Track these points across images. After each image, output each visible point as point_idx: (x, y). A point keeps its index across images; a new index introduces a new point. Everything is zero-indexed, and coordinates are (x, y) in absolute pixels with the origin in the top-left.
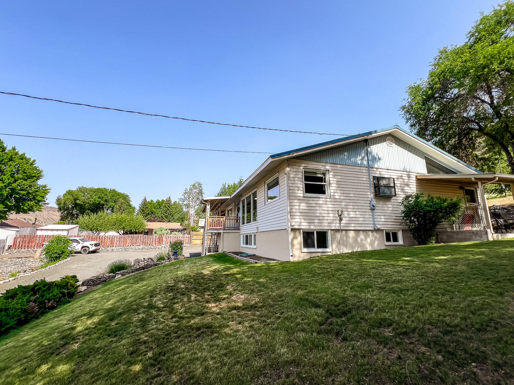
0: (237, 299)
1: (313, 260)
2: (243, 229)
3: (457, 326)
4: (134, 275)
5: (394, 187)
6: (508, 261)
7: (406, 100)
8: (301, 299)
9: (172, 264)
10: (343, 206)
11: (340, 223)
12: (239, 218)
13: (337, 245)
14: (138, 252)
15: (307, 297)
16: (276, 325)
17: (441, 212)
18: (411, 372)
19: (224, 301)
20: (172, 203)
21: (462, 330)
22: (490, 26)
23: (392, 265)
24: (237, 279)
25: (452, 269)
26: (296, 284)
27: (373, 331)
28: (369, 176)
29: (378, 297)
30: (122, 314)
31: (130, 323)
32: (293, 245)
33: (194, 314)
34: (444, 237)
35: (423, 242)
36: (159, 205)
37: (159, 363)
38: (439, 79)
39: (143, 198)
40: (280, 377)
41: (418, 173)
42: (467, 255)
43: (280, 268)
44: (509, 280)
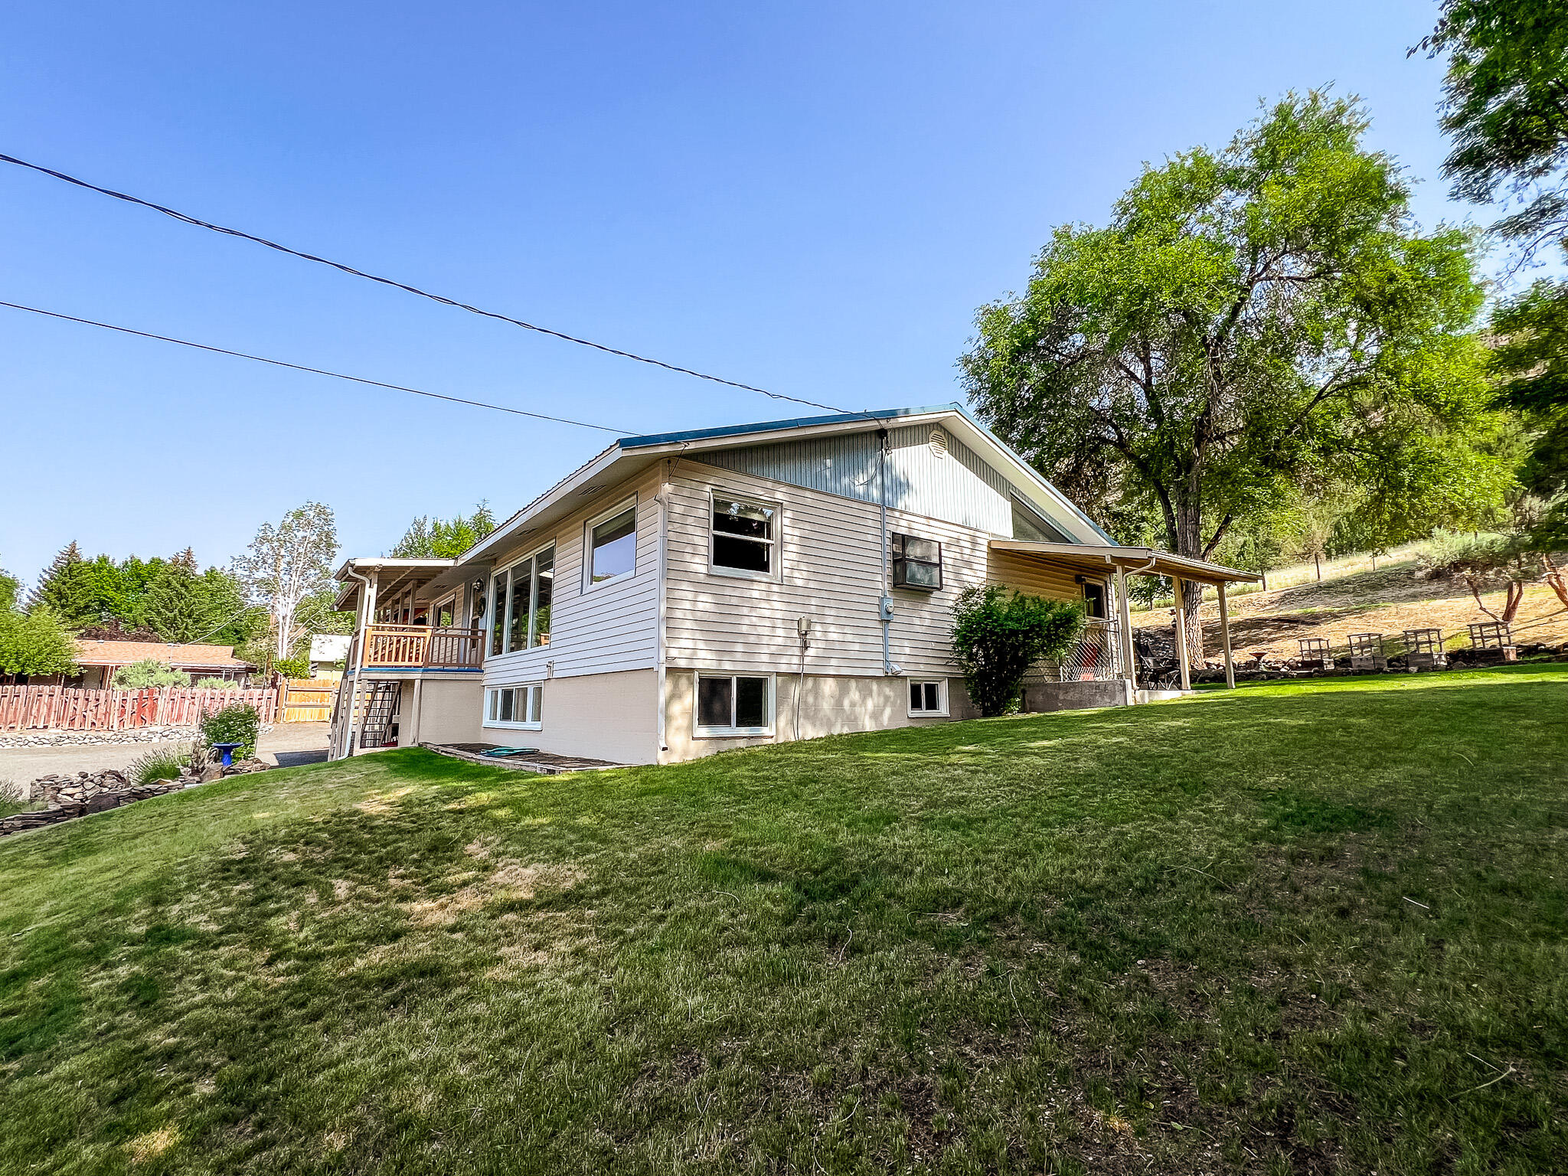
0: (510, 881)
1: (730, 758)
2: (494, 670)
3: (1100, 887)
4: (40, 837)
5: (940, 565)
6: (1171, 746)
7: (974, 342)
8: (718, 863)
9: (214, 791)
10: (813, 609)
11: (802, 656)
12: (480, 634)
13: (789, 718)
14: (39, 752)
15: (734, 856)
16: (657, 938)
17: (1039, 635)
18: (1022, 1000)
19: (468, 890)
20: (200, 571)
21: (1111, 895)
22: (1161, 199)
23: (937, 763)
24: (496, 822)
25: (1069, 768)
26: (693, 823)
27: (919, 922)
28: (883, 530)
29: (920, 841)
30: (26, 975)
31: (80, 1001)
32: (668, 718)
33: (362, 939)
34: (1040, 698)
35: (994, 708)
36: (138, 576)
37: (253, 1109)
38: (1052, 302)
39: (63, 546)
40: (696, 1070)
41: (993, 535)
42: (1093, 737)
43: (635, 782)
44: (1179, 785)
